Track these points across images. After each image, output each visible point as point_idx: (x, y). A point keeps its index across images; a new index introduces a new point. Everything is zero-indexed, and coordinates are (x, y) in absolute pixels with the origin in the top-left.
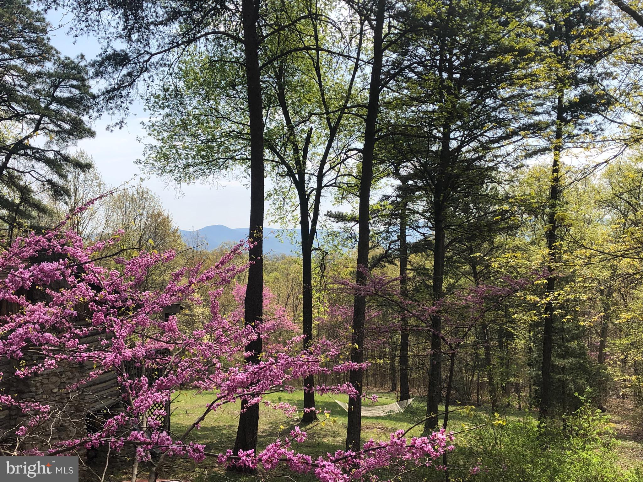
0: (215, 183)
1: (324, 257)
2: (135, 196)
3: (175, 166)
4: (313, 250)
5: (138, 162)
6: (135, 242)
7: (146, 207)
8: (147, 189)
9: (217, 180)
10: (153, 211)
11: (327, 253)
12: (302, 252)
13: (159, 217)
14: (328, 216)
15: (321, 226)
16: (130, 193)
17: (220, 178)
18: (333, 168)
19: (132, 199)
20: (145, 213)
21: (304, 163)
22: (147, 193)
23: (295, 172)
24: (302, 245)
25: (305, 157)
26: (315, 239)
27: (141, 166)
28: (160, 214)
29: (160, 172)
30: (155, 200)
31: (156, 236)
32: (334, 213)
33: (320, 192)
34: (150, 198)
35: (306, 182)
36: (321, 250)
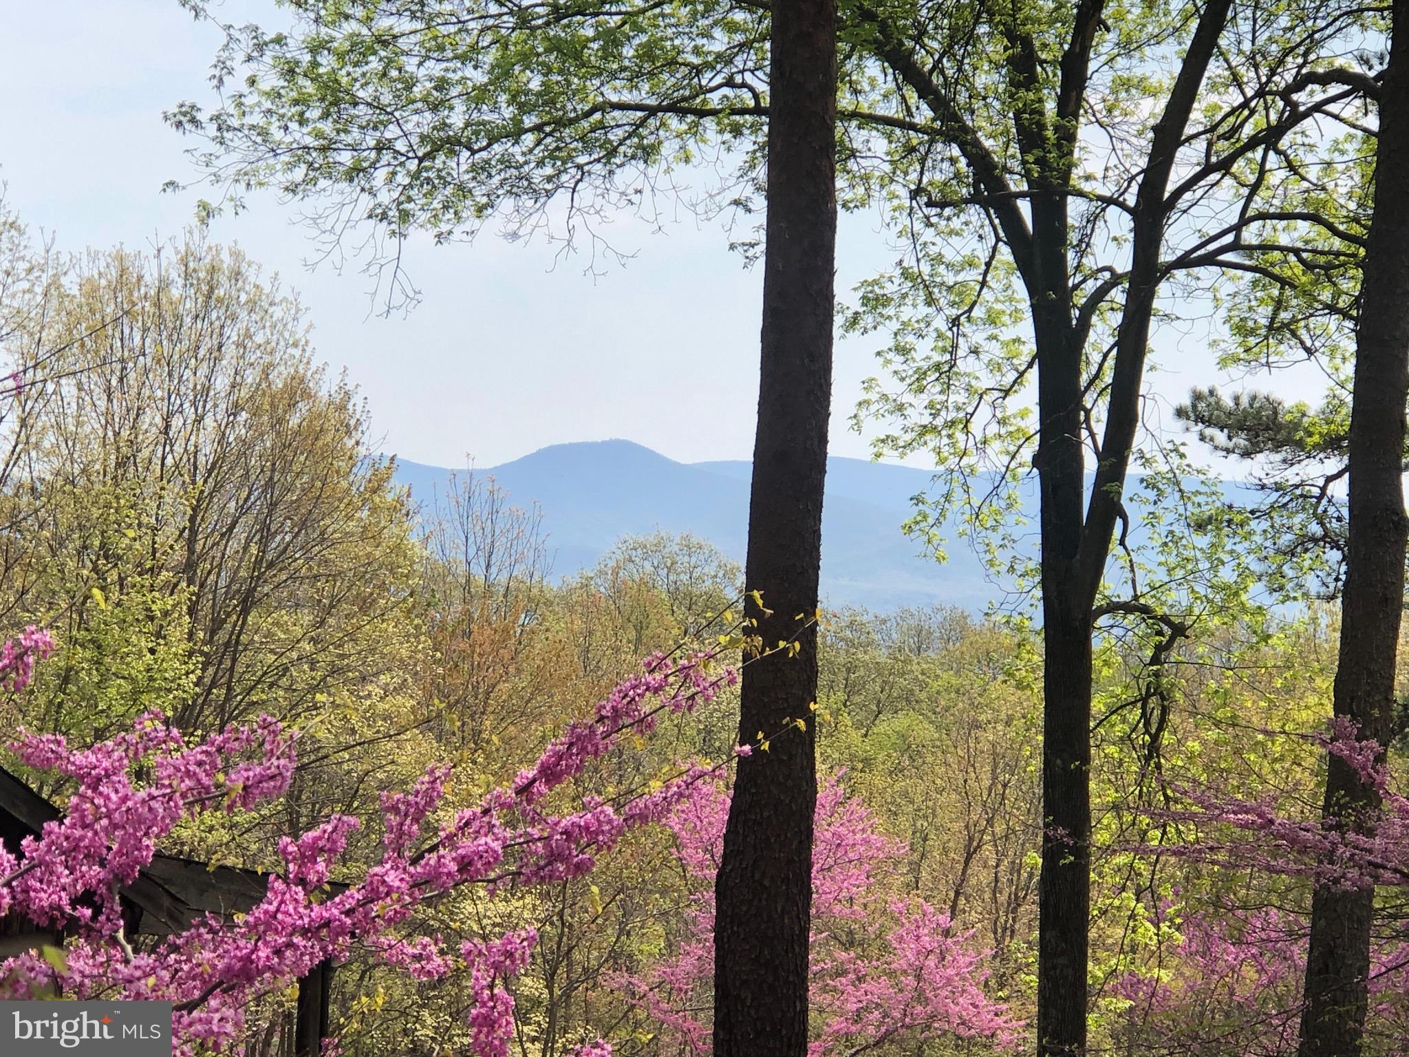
0: (581, 237)
1: (1159, 648)
2: (176, 292)
3: (379, 148)
4: (1102, 611)
5: (187, 117)
6: (168, 535)
7: (230, 351)
8: (237, 255)
9: (593, 220)
10: (266, 374)
11: (1179, 630)
12: (1039, 622)
13: (292, 405)
14: (1200, 419)
15: (1149, 484)
16: (151, 276)
17: (609, 211)
18: (1225, 166)
19: (157, 304)
20: (221, 383)
21: (1067, 137)
22: (237, 275)
23: (1017, 184)
24: (1044, 584)
25: (1071, 101)
26: (1115, 549)
27: (202, 140)
28: (297, 390)
29: (299, 173)
30: (278, 312)
31: (273, 506)
32: (1228, 403)
33: (1151, 295)
34: (252, 305)
35: (1073, 237)
36: (1145, 610)
